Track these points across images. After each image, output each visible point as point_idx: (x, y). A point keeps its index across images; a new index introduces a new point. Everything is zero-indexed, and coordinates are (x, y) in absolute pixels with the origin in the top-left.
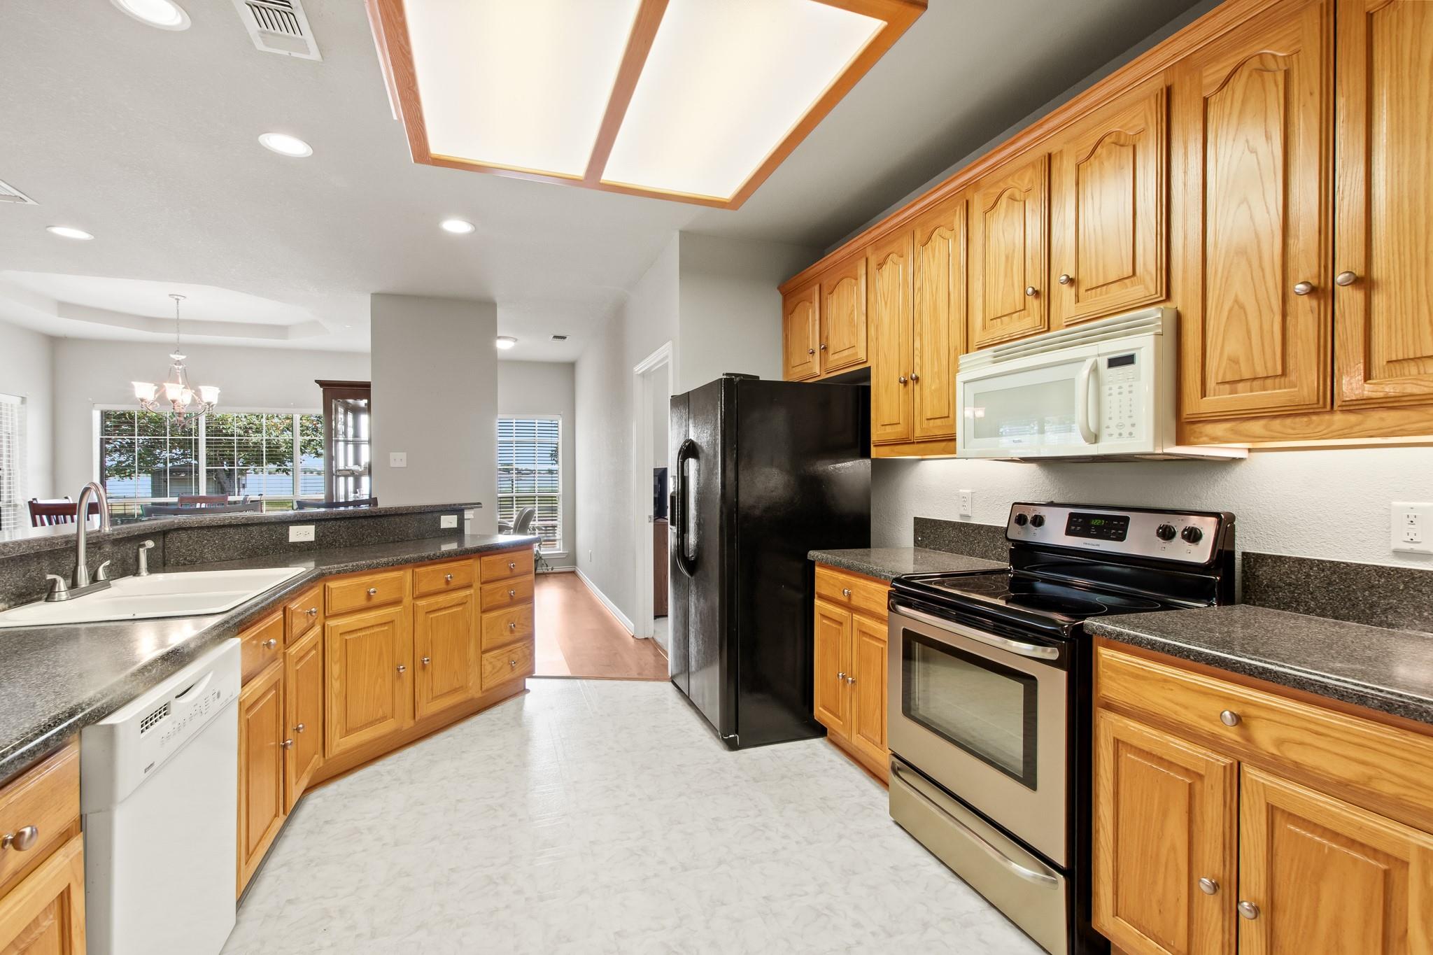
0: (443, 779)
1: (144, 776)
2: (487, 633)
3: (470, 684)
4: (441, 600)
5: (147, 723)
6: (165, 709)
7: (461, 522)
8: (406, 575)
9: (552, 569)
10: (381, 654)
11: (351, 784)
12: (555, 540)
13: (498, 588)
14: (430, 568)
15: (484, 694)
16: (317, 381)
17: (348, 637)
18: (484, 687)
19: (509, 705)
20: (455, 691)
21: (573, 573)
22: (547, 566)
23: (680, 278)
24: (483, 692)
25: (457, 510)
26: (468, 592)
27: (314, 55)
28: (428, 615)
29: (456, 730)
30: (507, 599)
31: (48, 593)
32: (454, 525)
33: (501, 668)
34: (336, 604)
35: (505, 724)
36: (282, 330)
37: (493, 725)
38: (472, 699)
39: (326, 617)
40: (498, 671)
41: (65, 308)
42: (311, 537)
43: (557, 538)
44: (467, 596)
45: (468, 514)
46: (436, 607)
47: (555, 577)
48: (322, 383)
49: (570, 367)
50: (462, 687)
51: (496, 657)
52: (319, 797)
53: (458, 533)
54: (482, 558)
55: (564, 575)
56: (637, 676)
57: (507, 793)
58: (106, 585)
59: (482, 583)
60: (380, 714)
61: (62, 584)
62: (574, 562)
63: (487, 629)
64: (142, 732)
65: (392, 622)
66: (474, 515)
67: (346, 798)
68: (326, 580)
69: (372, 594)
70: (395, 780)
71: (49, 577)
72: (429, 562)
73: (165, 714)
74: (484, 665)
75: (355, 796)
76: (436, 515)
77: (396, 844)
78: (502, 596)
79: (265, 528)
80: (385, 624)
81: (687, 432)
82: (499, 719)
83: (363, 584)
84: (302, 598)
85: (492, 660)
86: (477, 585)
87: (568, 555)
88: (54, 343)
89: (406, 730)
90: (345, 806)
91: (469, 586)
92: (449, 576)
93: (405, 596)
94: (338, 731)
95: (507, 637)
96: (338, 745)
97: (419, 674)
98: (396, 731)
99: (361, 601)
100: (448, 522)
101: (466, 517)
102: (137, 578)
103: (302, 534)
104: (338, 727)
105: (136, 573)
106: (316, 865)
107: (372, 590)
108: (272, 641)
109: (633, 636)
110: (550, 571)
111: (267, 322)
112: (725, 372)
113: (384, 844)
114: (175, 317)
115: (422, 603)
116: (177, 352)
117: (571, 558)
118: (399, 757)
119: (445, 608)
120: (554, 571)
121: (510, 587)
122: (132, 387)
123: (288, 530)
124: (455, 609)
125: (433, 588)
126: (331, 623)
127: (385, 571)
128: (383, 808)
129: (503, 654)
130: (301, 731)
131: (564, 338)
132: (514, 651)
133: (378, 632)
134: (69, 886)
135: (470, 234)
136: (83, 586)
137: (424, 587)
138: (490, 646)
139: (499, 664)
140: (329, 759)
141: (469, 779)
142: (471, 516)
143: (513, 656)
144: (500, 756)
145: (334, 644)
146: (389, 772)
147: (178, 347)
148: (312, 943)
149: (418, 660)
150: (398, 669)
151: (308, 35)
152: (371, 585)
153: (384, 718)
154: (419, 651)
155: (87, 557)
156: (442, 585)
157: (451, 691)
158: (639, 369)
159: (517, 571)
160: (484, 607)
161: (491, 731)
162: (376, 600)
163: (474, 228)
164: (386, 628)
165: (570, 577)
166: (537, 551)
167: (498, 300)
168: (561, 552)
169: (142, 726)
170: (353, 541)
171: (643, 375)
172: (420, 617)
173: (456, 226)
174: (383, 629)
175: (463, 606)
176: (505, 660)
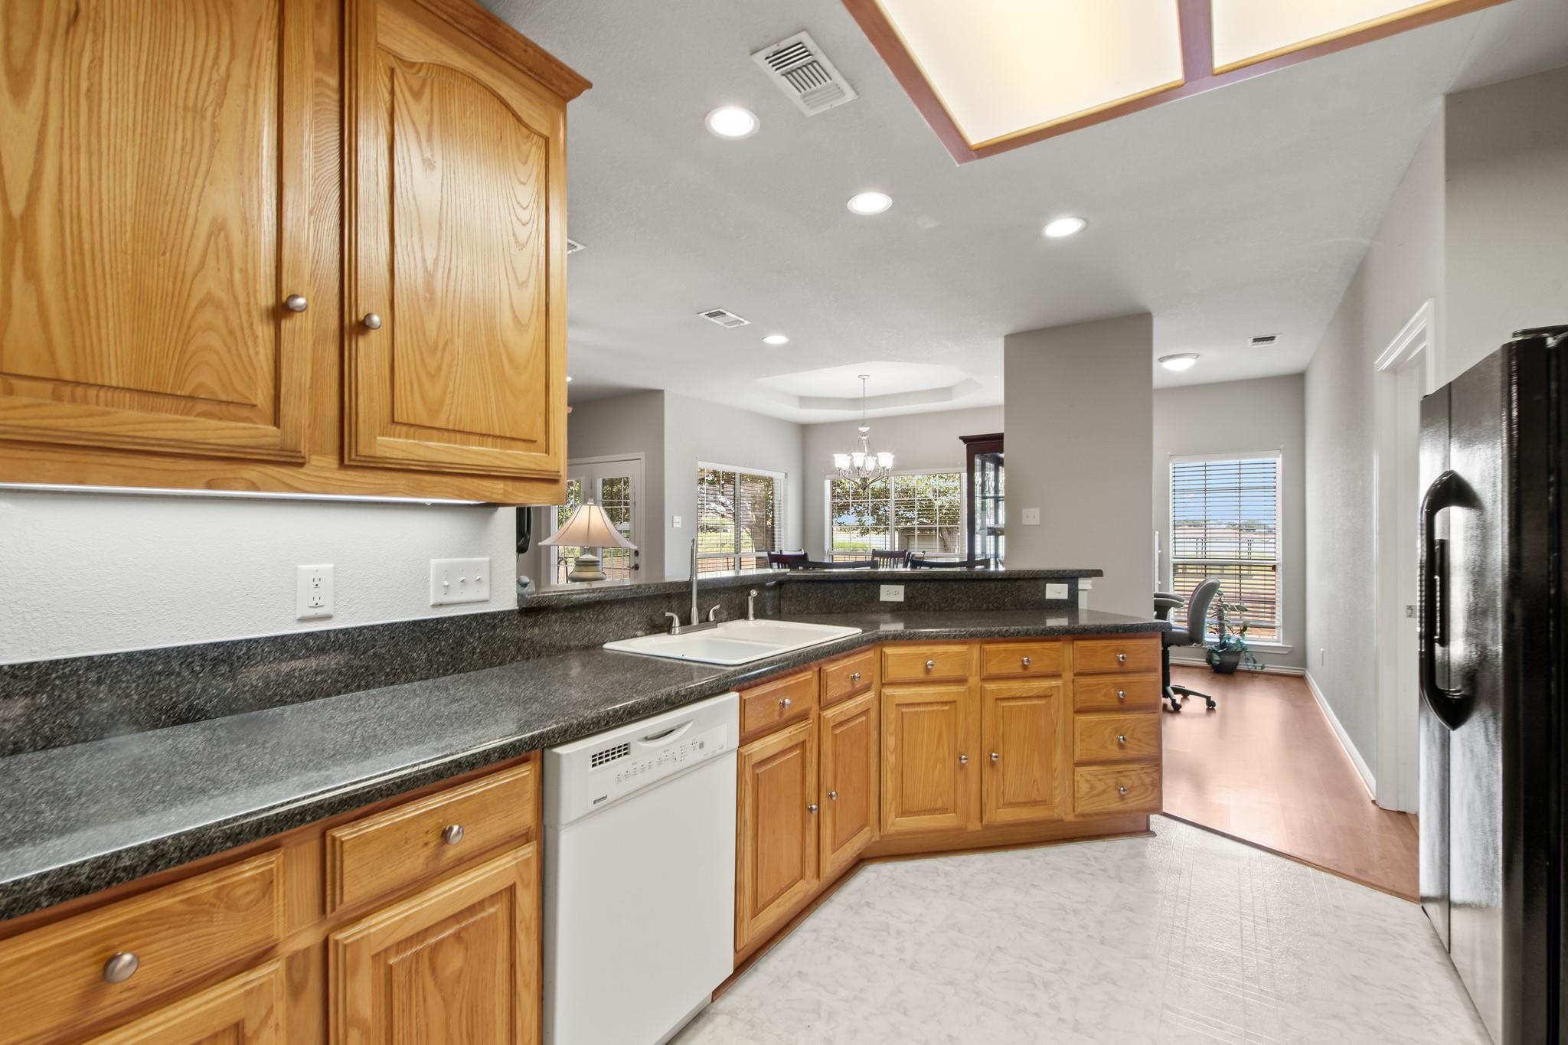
0: (994, 910)
1: (593, 807)
2: (1082, 740)
3: (1056, 801)
4: (1017, 687)
5: (598, 759)
6: (625, 749)
7: (1074, 593)
8: (974, 651)
9: (1263, 667)
10: (940, 736)
11: (907, 872)
12: (1274, 628)
13: (1098, 684)
14: (1002, 646)
15: (1077, 820)
16: (961, 438)
17: (904, 710)
18: (1078, 810)
19: (1120, 846)
20: (1035, 803)
21: (1302, 678)
22: (1255, 662)
23: (1448, 180)
24: (1076, 816)
25: (1070, 577)
26: (1053, 683)
27: (850, 95)
28: (999, 702)
29: (1038, 853)
30: (1114, 703)
31: (665, 627)
32: (1064, 596)
33: (1104, 791)
34: (894, 672)
35: (1101, 870)
36: (946, 392)
37: (1086, 865)
38: (1060, 821)
39: (883, 685)
40: (1099, 795)
41: (804, 401)
42: (900, 598)
43: (1275, 625)
44: (1051, 688)
45: (1084, 584)
46: (1008, 694)
47: (1267, 680)
48: (965, 439)
49: (1297, 380)
50: (1045, 801)
51: (1096, 776)
52: (875, 871)
53: (1069, 606)
54: (1076, 642)
55: (1284, 679)
56: (1354, 874)
57: (1061, 969)
58: (715, 625)
59: (1075, 675)
60: (939, 804)
61: (677, 622)
62: (1303, 662)
63: (1081, 735)
64: (594, 766)
65: (955, 702)
66: (1092, 585)
67: (895, 885)
68: (884, 645)
69: (930, 667)
70: (947, 886)
71: (668, 614)
72: (1001, 639)
73: (625, 754)
74: (1078, 782)
75: (903, 887)
76: (1042, 582)
77: (912, 967)
78: (1105, 695)
79: (858, 585)
80: (946, 703)
81: (1447, 459)
82: (1096, 859)
83: (922, 654)
84: (845, 661)
85: (1089, 778)
86: (1068, 675)
87: (1292, 651)
88: (805, 430)
89: (972, 832)
90: (890, 893)
91: (1056, 676)
92: (1026, 659)
93: (971, 675)
94: (893, 809)
95: (1114, 752)
96: (893, 824)
97: (987, 771)
98: (958, 829)
99: (918, 673)
100: (1056, 591)
101: (1080, 587)
102: (746, 622)
103: (893, 594)
104: (893, 804)
105: (744, 616)
106: (837, 948)
107: (930, 662)
108: (787, 701)
109: (1374, 802)
110: (1259, 669)
111: (929, 388)
112: (1520, 329)
113: (901, 959)
114: (862, 396)
115: (991, 686)
116: (863, 425)
117: (1299, 655)
118: (964, 861)
119: (1021, 698)
120: (1265, 670)
121: (1119, 686)
122: (833, 458)
123: (879, 589)
124: (1035, 702)
125: (1005, 670)
126: (887, 691)
127: (948, 643)
128: (921, 915)
129: (1107, 774)
130: (834, 798)
131: (1272, 338)
132: (1125, 773)
133: (938, 710)
134: (515, 883)
135: (1082, 231)
136: (695, 624)
137: (993, 669)
138: (1085, 758)
139: (1100, 786)
140: (884, 836)
141: (1023, 924)
142: (1089, 587)
143: (1124, 780)
144: (1075, 912)
145: (891, 715)
146: (946, 874)
147: (863, 422)
148: (792, 1034)
149: (986, 755)
150: (960, 759)
151: (836, 76)
152: (929, 657)
153: (943, 810)
154: (987, 743)
155: (697, 599)
156: (1017, 669)
157: (1029, 802)
158: (1385, 360)
159: (1129, 665)
160: (1078, 706)
161: (1079, 872)
162: (936, 674)
163: (1084, 223)
164: (947, 708)
165: (1294, 684)
166: (1238, 640)
167: (1151, 308)
168: (1280, 645)
169: (594, 761)
170: (943, 605)
171: (1394, 369)
172: (989, 703)
173: (1063, 227)
174: (944, 708)
175: (1047, 699)
176: (1111, 782)
